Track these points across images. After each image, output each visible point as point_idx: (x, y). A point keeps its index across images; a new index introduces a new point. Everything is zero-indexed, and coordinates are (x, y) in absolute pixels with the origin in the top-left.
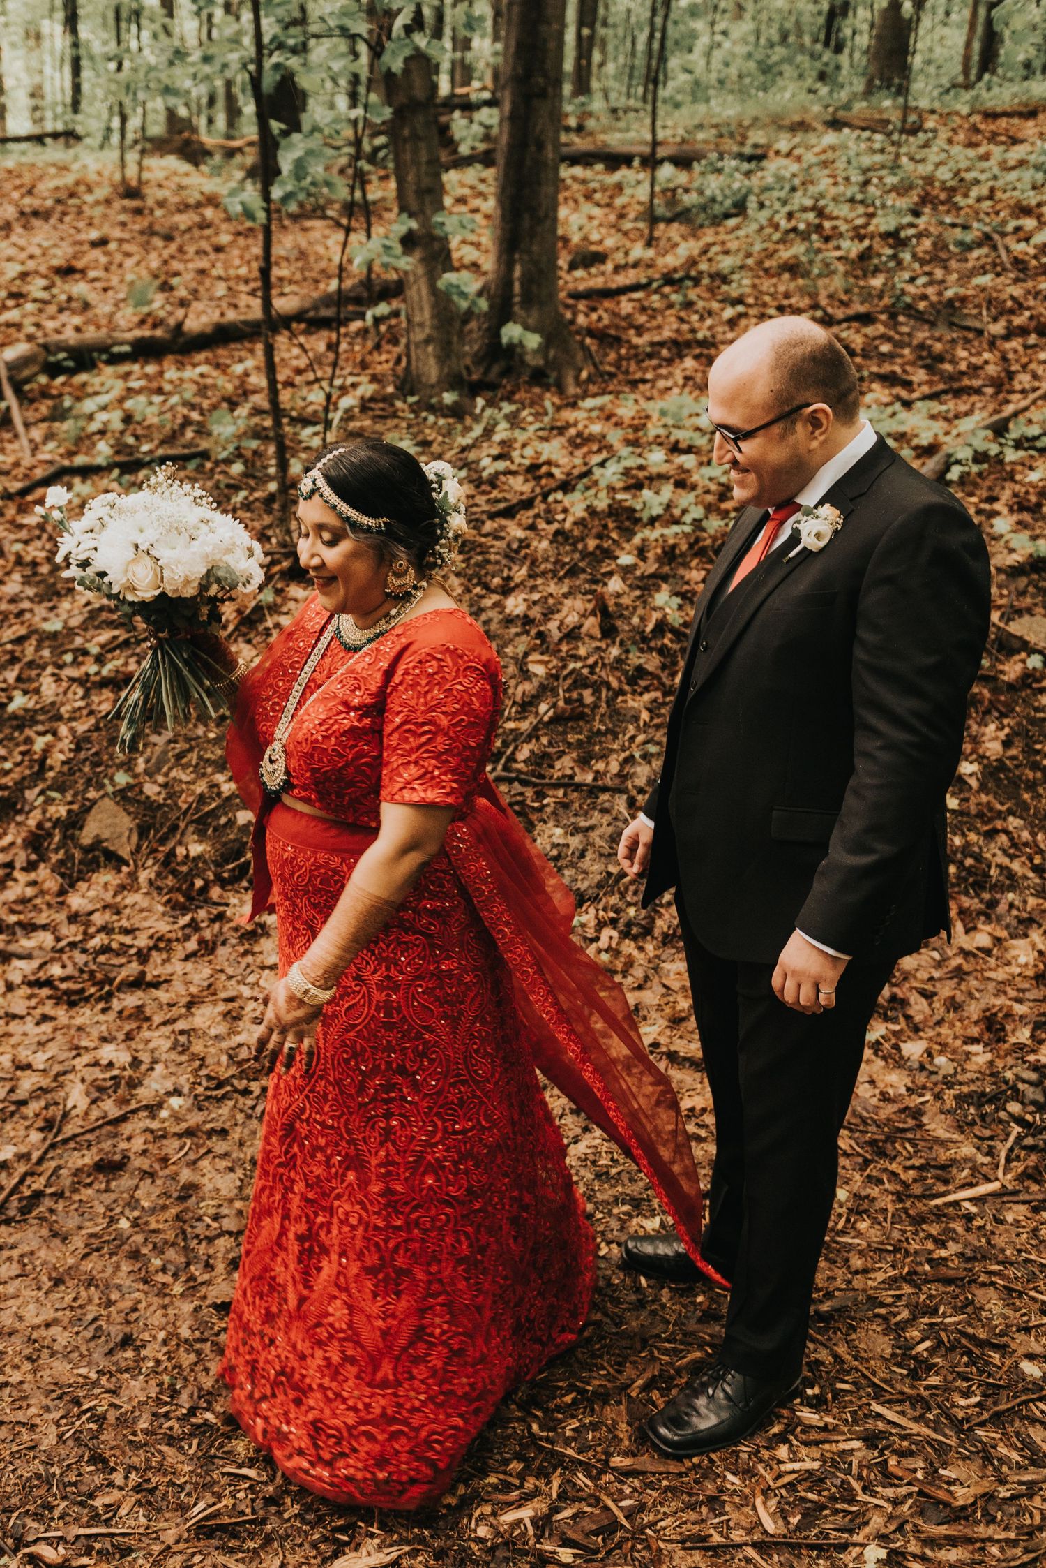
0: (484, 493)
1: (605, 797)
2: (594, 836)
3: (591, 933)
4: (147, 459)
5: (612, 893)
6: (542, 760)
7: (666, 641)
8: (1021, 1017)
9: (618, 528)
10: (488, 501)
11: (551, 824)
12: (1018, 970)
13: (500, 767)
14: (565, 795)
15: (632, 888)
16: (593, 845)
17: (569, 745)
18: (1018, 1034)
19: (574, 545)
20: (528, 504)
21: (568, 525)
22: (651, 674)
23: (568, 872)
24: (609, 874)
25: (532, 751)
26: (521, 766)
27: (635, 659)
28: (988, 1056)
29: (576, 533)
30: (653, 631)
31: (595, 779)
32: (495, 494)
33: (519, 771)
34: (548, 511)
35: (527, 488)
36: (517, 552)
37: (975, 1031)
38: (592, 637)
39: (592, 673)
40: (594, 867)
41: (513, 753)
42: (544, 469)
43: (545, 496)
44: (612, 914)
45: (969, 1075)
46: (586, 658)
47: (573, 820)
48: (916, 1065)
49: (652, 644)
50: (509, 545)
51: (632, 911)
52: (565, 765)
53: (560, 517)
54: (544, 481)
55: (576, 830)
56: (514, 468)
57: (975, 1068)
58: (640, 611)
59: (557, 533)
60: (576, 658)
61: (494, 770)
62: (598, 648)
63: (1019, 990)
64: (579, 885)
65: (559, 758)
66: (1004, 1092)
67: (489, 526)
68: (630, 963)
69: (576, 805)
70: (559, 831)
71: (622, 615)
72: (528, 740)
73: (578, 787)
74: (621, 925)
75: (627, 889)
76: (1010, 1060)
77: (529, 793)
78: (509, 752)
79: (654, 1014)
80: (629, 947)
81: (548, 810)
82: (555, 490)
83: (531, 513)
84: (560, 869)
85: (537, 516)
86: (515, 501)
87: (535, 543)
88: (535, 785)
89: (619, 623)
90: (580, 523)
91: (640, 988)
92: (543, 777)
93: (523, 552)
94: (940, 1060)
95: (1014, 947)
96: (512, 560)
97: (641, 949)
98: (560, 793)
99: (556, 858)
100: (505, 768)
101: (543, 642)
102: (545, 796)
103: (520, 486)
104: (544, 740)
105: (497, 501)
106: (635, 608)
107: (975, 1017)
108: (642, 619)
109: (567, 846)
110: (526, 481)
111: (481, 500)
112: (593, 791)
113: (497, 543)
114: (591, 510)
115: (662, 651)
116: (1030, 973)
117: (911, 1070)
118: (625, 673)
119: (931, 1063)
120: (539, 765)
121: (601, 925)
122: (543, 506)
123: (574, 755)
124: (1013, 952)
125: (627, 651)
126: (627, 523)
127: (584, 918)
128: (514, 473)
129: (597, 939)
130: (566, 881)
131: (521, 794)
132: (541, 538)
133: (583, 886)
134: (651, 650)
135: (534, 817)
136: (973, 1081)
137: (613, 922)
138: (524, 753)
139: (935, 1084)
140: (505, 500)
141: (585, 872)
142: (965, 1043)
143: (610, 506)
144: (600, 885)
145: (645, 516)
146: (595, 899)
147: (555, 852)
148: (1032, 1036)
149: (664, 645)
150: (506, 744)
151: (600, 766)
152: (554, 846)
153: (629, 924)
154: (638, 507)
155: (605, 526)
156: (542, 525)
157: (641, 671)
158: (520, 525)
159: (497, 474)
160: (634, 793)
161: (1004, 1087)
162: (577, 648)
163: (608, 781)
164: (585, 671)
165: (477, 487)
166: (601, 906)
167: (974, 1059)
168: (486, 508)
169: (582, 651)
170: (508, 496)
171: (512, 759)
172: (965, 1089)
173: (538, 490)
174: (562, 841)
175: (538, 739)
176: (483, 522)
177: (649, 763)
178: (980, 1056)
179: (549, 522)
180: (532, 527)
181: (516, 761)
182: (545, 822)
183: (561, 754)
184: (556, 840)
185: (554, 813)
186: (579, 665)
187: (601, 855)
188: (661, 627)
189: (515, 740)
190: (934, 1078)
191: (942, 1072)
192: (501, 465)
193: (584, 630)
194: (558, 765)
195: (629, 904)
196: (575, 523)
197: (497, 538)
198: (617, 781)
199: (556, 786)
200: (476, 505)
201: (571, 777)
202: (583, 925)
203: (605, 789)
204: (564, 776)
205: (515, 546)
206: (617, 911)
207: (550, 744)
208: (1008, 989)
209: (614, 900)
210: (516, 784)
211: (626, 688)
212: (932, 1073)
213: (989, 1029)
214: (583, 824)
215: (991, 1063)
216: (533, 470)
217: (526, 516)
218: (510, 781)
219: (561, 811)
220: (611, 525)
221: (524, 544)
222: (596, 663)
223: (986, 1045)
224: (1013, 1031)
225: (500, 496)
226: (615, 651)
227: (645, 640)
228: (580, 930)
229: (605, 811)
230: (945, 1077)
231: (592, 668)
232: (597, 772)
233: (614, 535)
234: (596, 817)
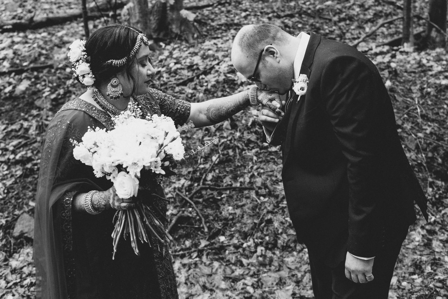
0: (172, 76)
1: (246, 192)
2: (246, 208)
3: (253, 249)
4: (26, 69)
5: (258, 232)
6: (218, 179)
7: (257, 129)
8: (426, 262)
9: (229, 87)
10: (175, 80)
11: (227, 205)
12: (417, 244)
13: (201, 184)
14: (230, 192)
15: (265, 228)
16: (245, 212)
17: (227, 172)
18: (427, 268)
19: (213, 94)
20: (191, 80)
21: (209, 87)
22: (253, 142)
23: (238, 225)
24: (255, 224)
25: (213, 176)
26: (209, 182)
27: (247, 136)
28: (421, 279)
29: (213, 90)
30: (251, 125)
31: (241, 185)
32: (177, 77)
33: (209, 184)
34: (200, 82)
35: (190, 74)
36: (191, 98)
37: (411, 270)
38: (227, 129)
39: (231, 143)
40: (249, 221)
41: (205, 178)
42: (195, 67)
43: (198, 77)
44: (260, 240)
45: (418, 288)
46: (227, 137)
47: (235, 203)
48: (396, 287)
49: (252, 130)
50: (187, 96)
51: (267, 238)
52: (227, 180)
53: (205, 84)
54: (196, 71)
55: (238, 207)
56: (183, 67)
57: (418, 285)
58: (244, 118)
59: (206, 90)
60: (224, 137)
61: (198, 185)
62: (231, 133)
63: (420, 251)
64: (244, 229)
65: (224, 178)
66: (433, 292)
67: (177, 89)
68: (271, 260)
69: (235, 197)
70: (230, 208)
71: (238, 120)
72: (210, 172)
73: (235, 189)
74: (264, 244)
75: (263, 229)
76: (429, 279)
77: (215, 193)
78: (203, 177)
79: (288, 281)
80: (269, 254)
81: (225, 199)
82: (201, 74)
83: (193, 83)
84: (234, 224)
85: (196, 84)
86: (186, 79)
87: (197, 95)
88: (217, 190)
89: (237, 123)
90: (214, 86)
91: (279, 270)
92: (220, 186)
93: (193, 98)
94: (404, 284)
95: (413, 235)
96: (189, 101)
97: (274, 254)
98: (228, 192)
99: (232, 219)
100: (204, 184)
101: (209, 132)
102: (222, 194)
103: (186, 74)
104: (217, 171)
105: (179, 79)
106: (242, 117)
107: (410, 264)
108: (246, 120)
109: (235, 214)
110: (188, 72)
111: (172, 79)
112: (241, 190)
113: (182, 95)
114: (217, 82)
115: (256, 133)
116: (422, 244)
117: (395, 289)
118: (244, 142)
119: (401, 285)
120: (217, 181)
121: (257, 245)
122: (198, 81)
123: (230, 176)
124: (413, 237)
125: (243, 133)
126: (232, 86)
127: (249, 244)
128: (183, 69)
129: (256, 252)
130: (238, 228)
131: (212, 194)
132: (200, 93)
133: (246, 229)
134: (251, 132)
135: (219, 203)
136: (420, 290)
137: (261, 244)
138: (210, 177)
139: (406, 294)
140: (182, 79)
141: (245, 224)
142: (410, 275)
143: (224, 79)
144: (252, 229)
145: (239, 82)
146: (252, 235)
147: (231, 217)
148: (432, 269)
149: (257, 130)
150: (201, 174)
151: (241, 180)
152: (230, 214)
153: (267, 243)
154: (236, 79)
155: (224, 87)
156: (199, 88)
157: (249, 141)
158: (189, 88)
159: (178, 69)
160: (257, 189)
161: (432, 291)
162: (222, 134)
163: (246, 185)
164: (228, 142)
165: (170, 74)
166: (255, 237)
167: (416, 281)
168: (175, 82)
169: (225, 135)
170: (183, 77)
171: (205, 180)
172: (419, 294)
173: (194, 75)
174: (233, 212)
175: (214, 171)
176: (175, 88)
177: (261, 177)
178: (418, 280)
179: (202, 86)
180: (195, 89)
181: (207, 181)
182: (224, 205)
183: (225, 176)
184: (230, 212)
185: (227, 201)
186: (225, 140)
187: (250, 216)
188: (254, 123)
189: (205, 172)
190: (405, 291)
191: (407, 288)
192: (179, 66)
193: (224, 126)
194: (225, 181)
195: (266, 235)
196: (212, 86)
197: (181, 93)
198: (250, 185)
199: (226, 189)
200: (170, 81)
201: (231, 185)
202: (249, 246)
203: (246, 189)
204: (228, 185)
205: (190, 96)
206: (262, 239)
207: (220, 173)
208: (417, 251)
209: (259, 234)
210: (209, 190)
211: (245, 148)
212: (404, 289)
213: (417, 268)
214: (240, 204)
215: (422, 282)
216: (190, 67)
217: (192, 84)
218: (206, 189)
219: (229, 200)
220: (226, 86)
221: (193, 95)
222: (232, 139)
223: (418, 275)
224: (425, 268)
225: (180, 77)
226: (238, 134)
227: (249, 129)
228: (247, 249)
229: (247, 198)
230: (409, 290)
231: (230, 140)
232: (241, 182)
233: (228, 90)
234: (244, 201)
